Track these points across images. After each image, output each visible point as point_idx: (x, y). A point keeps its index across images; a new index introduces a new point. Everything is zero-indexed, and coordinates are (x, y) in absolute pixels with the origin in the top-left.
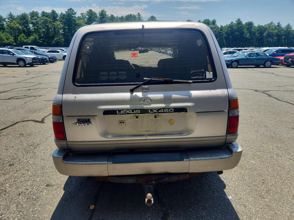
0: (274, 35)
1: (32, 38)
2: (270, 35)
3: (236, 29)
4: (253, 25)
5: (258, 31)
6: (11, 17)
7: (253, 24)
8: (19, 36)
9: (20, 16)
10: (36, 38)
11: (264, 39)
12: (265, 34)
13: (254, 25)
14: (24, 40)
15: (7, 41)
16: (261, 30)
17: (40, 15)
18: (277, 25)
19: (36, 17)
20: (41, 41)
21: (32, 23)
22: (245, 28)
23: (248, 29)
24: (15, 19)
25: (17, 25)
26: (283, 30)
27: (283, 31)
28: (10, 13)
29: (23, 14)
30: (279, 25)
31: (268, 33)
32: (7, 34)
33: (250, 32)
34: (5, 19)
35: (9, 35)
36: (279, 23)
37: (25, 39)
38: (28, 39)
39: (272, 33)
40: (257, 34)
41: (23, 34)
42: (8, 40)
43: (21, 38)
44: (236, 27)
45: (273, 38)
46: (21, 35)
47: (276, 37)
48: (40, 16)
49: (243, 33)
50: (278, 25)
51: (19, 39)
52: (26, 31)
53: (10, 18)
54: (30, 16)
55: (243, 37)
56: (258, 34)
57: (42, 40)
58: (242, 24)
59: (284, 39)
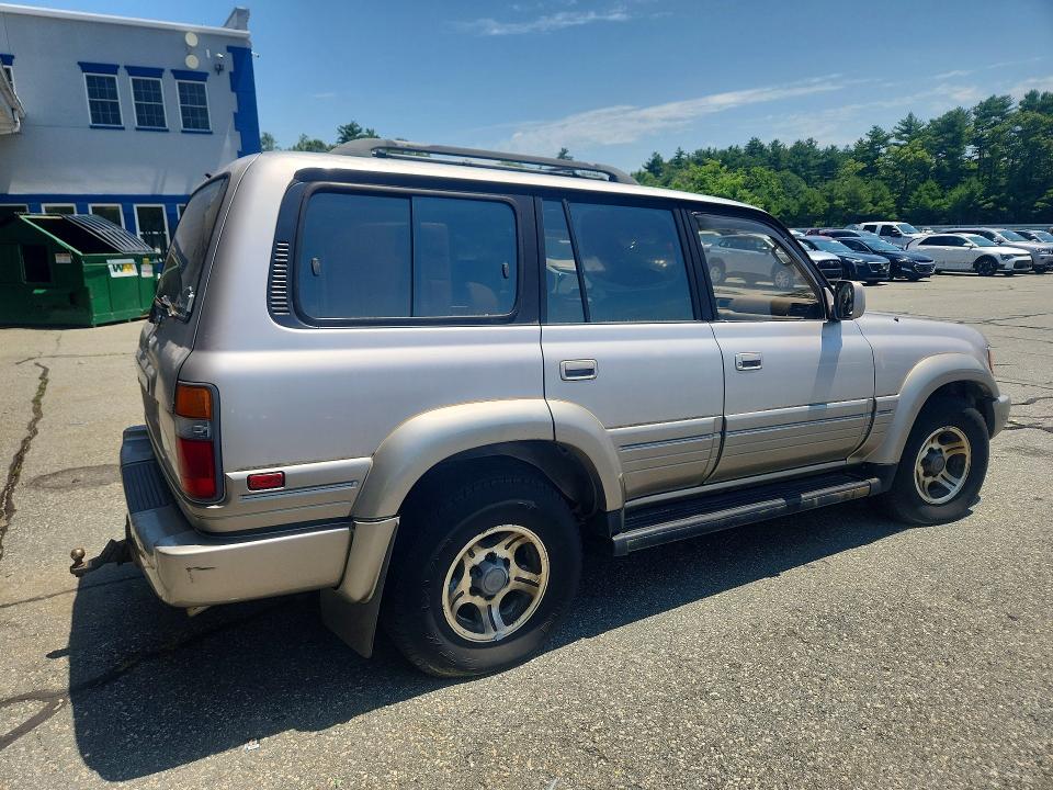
1: (959, 192)
6: (910, 128)
8: (915, 188)
9: (939, 120)
10: (972, 193)
14: (930, 201)
15: (870, 206)
17: (1015, 108)
19: (998, 119)
20: (991, 204)
21: (977, 141)
24: (919, 134)
25: (922, 154)
28: (910, 116)
29: (950, 114)
32: (880, 183)
34: (888, 137)
35: (885, 189)
37: (933, 199)
38: (943, 197)
41: (931, 183)
42: (875, 205)
43: (920, 197)
46: (922, 187)
48: (1014, 111)
51: (912, 200)
52: (948, 169)
53: (905, 132)
54: (974, 117)
57: (994, 201)
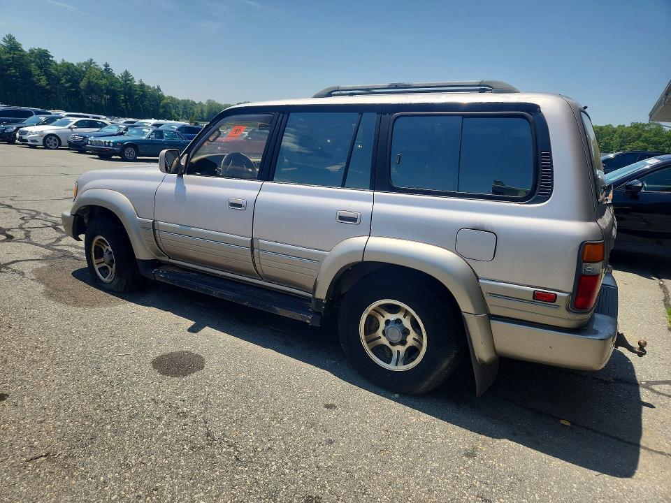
0: (102, 90)
2: (92, 88)
3: (7, 59)
4: (51, 59)
5: (66, 74)
7: (50, 56)
11: (82, 96)
12: (83, 84)
13: (54, 59)
16: (73, 74)
18: (103, 68)
22: (31, 62)
23: (40, 67)
26: (117, 81)
27: (119, 85)
30: (107, 69)
31: (89, 82)
33: (47, 74)
36: (107, 65)
39: (97, 84)
40: (66, 83)
44: (8, 55)
45: (101, 97)
47: (107, 94)
49: (29, 73)
50: (105, 70)
55: (32, 83)
56: (67, 81)
58: (22, 51)
59: (124, 101)
